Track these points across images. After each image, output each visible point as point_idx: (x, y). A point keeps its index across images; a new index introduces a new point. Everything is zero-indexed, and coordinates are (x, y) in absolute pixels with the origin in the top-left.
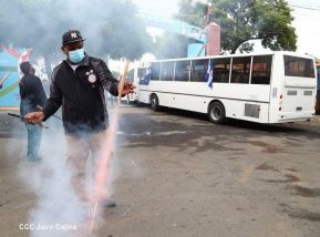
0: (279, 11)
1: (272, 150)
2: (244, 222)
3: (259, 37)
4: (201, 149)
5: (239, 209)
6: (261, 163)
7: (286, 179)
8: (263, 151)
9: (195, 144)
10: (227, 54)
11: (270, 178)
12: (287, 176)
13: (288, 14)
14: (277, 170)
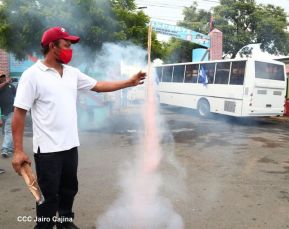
0: (276, 17)
1: (272, 145)
2: (250, 206)
3: (258, 42)
4: (209, 145)
5: (246, 196)
6: (262, 157)
7: (285, 170)
8: (263, 146)
9: (202, 140)
10: (228, 58)
11: (270, 170)
12: (285, 168)
13: (284, 20)
14: (277, 163)
